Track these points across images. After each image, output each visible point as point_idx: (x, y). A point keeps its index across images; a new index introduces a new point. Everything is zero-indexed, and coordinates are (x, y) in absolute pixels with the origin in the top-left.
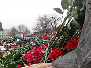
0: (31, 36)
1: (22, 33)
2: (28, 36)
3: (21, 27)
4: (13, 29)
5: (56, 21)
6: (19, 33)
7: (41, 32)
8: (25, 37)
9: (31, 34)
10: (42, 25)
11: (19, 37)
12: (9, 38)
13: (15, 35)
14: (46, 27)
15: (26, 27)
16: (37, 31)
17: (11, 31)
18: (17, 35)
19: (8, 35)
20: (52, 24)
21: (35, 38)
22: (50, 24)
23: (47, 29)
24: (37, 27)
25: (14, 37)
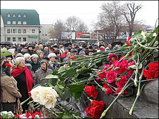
0: (89, 37)
1: (74, 31)
2: (84, 37)
3: (71, 20)
4: (57, 24)
5: (134, 11)
6: (68, 31)
7: (106, 30)
8: (79, 39)
9: (89, 33)
10: (109, 17)
11: (68, 38)
12: (52, 39)
13: (61, 34)
14: (115, 22)
15: (80, 22)
16: (99, 29)
17: (53, 27)
18: (65, 35)
19: (50, 34)
20: (127, 15)
21: (95, 41)
22: (123, 16)
23: (118, 24)
24: (100, 21)
25: (59, 37)
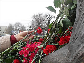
1: (19, 30)
3: (17, 24)
4: (10, 26)
5: (49, 19)
6: (15, 30)
9: (27, 31)
10: (37, 22)
14: (40, 24)
15: (22, 25)
17: (7, 28)
18: (14, 32)
19: (5, 32)
20: (46, 21)
22: (44, 22)
23: (41, 26)
24: (32, 24)
25: (10, 33)
